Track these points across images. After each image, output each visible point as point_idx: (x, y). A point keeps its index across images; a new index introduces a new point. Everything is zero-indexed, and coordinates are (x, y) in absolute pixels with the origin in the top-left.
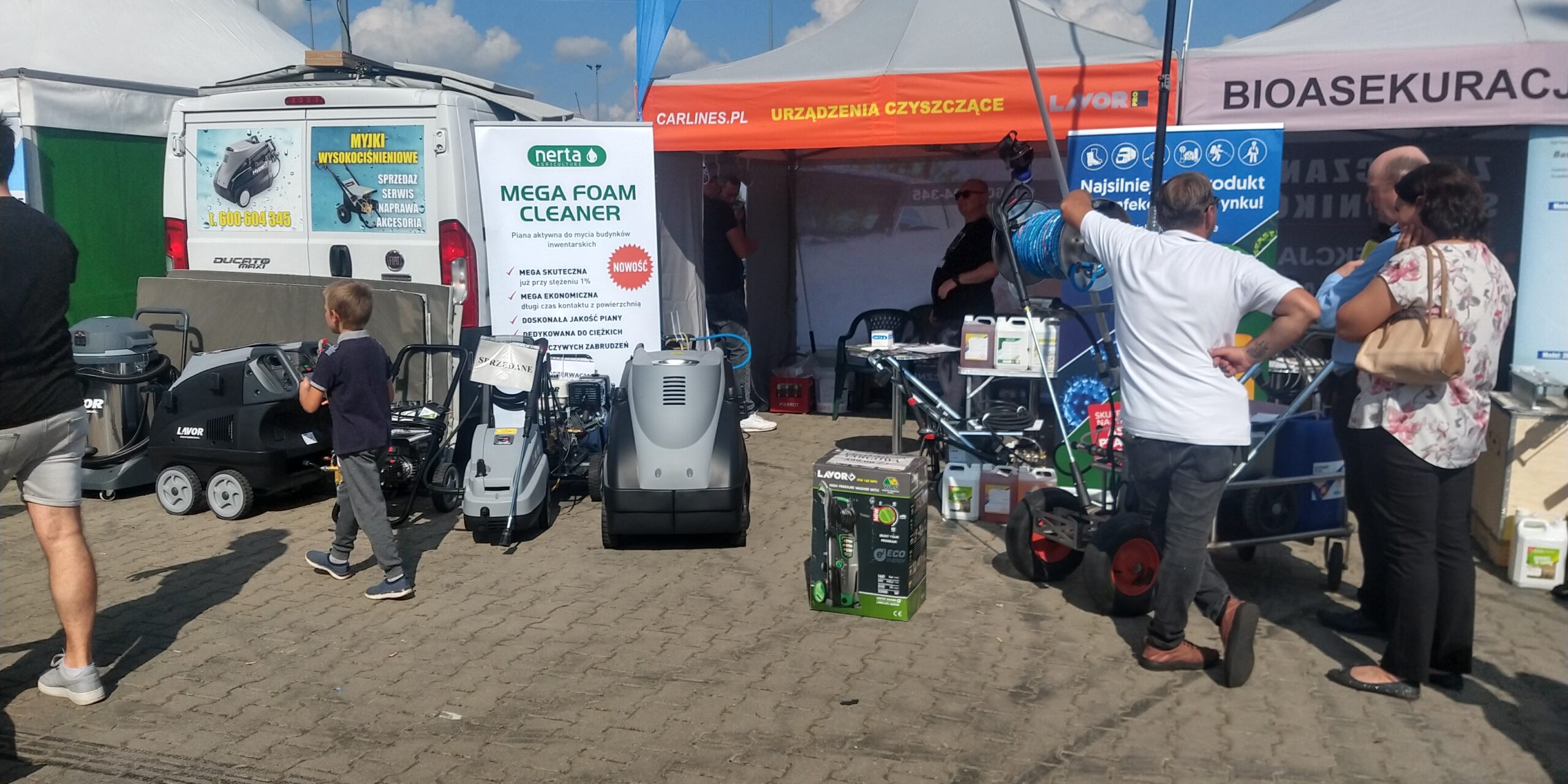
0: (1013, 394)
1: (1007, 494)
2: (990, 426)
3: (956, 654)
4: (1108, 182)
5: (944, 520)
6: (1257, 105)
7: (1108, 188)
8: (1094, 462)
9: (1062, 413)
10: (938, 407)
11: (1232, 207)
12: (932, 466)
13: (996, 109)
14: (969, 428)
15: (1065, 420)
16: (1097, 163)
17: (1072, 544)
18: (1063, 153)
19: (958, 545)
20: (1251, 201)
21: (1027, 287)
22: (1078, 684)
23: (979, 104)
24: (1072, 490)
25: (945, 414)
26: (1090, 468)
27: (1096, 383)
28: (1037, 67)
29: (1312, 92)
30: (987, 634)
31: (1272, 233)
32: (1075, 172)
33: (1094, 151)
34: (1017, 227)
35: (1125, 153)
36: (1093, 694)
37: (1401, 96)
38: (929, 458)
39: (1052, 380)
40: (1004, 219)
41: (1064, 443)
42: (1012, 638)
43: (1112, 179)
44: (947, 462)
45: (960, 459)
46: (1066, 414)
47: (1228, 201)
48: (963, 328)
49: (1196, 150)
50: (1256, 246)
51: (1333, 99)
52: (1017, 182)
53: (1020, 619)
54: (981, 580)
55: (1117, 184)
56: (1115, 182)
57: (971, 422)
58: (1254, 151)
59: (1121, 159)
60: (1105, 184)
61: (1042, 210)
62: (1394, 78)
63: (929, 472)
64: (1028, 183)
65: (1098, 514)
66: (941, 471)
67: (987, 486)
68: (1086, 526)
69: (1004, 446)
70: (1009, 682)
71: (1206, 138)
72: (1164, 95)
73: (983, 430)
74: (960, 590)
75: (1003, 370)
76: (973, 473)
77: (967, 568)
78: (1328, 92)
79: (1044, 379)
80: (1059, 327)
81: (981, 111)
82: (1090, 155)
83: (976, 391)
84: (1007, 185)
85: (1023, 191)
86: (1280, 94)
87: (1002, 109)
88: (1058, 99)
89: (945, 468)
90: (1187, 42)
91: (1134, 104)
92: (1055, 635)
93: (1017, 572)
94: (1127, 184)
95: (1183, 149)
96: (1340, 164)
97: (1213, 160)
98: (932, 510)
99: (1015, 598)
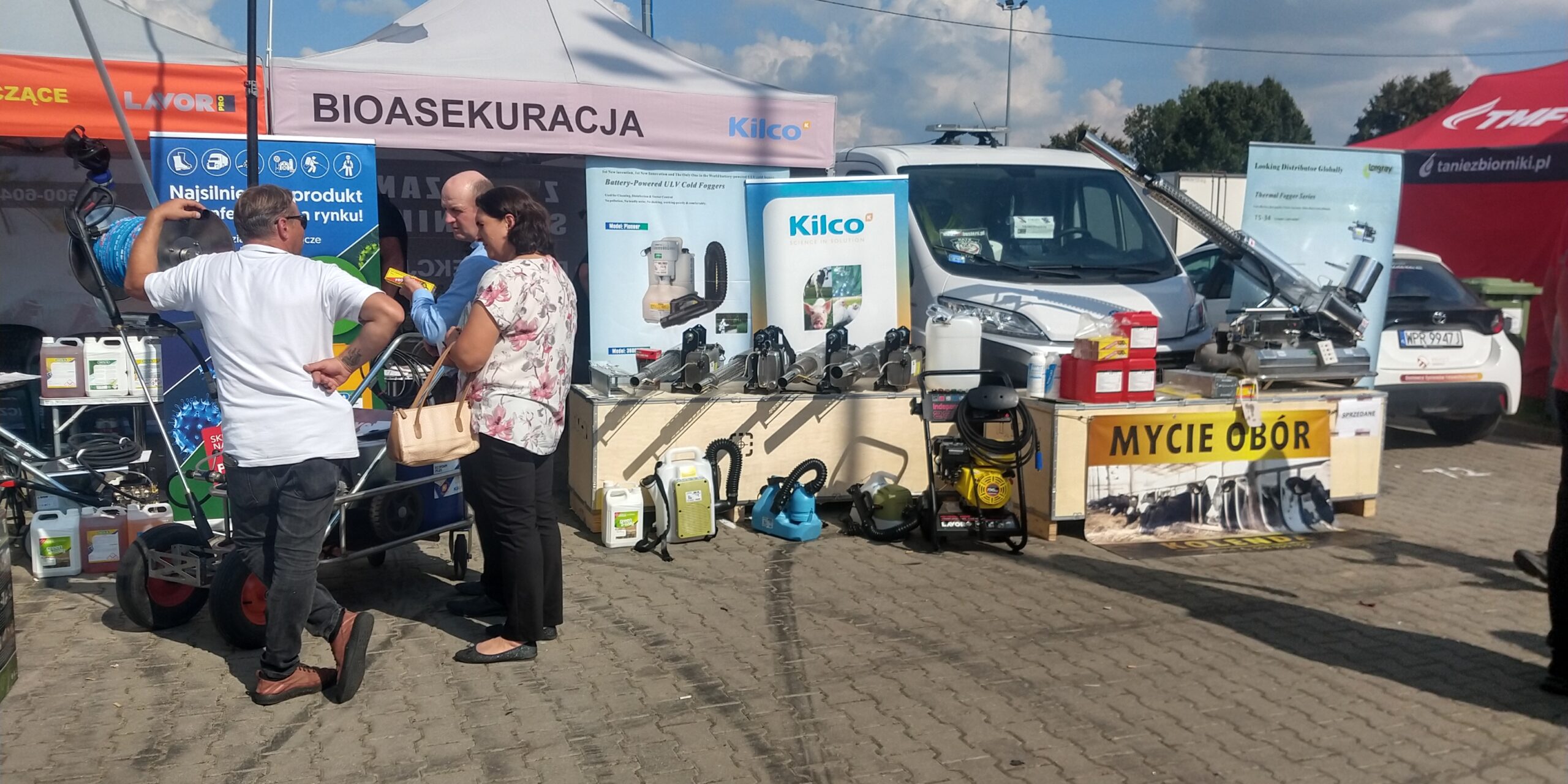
0: (113, 424)
1: (115, 538)
2: (86, 463)
3: (62, 734)
4: (200, 189)
5: (36, 580)
6: (347, 120)
7: (201, 195)
8: (213, 489)
9: (172, 440)
10: (16, 447)
11: (332, 219)
12: (14, 518)
13: (58, 100)
14: (60, 468)
15: (176, 448)
16: (185, 167)
17: (196, 582)
18: (146, 156)
19: (57, 607)
20: (351, 214)
21: (119, 303)
22: (214, 731)
23: (36, 95)
24: (191, 524)
25: (27, 454)
26: (209, 496)
27: (208, 404)
28: (103, 58)
29: (398, 111)
30: (101, 702)
31: (374, 245)
32: (162, 178)
33: (182, 155)
34: (99, 234)
35: (217, 159)
36: (231, 738)
37: (478, 121)
38: (10, 510)
39: (156, 404)
40: (81, 226)
41: (178, 474)
42: (132, 699)
43: (204, 185)
44: (35, 511)
45: (52, 506)
46: (178, 441)
47: (328, 213)
48: (41, 353)
49: (291, 161)
50: (361, 259)
51: (418, 119)
52: (94, 185)
53: (141, 676)
54: (89, 642)
55: (211, 191)
56: (209, 189)
57: (63, 461)
58: (348, 165)
59: (212, 165)
60: (197, 191)
61: (126, 217)
62: (471, 104)
63: (10, 527)
64: (107, 187)
65: (221, 545)
66: (27, 523)
67: (90, 533)
68: (209, 560)
69: (106, 484)
70: (132, 750)
71: (299, 150)
72: (252, 101)
73: (78, 469)
74: (62, 658)
75: (98, 397)
76: (69, 520)
77: (70, 631)
78: (413, 113)
79: (148, 403)
80: (160, 346)
81: (39, 101)
82: (177, 159)
83: (66, 425)
84: (81, 188)
85: (101, 195)
86: (368, 110)
87: (66, 101)
88: (133, 96)
89: (32, 518)
90: (270, 49)
91: (221, 109)
92: (183, 684)
93: (134, 625)
94: (222, 192)
95: (277, 159)
96: (431, 181)
97: (309, 171)
98: (18, 571)
99: (133, 654)
